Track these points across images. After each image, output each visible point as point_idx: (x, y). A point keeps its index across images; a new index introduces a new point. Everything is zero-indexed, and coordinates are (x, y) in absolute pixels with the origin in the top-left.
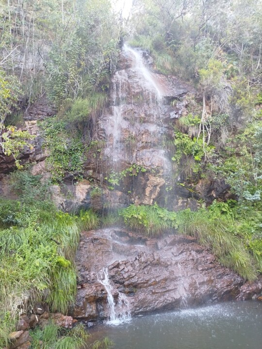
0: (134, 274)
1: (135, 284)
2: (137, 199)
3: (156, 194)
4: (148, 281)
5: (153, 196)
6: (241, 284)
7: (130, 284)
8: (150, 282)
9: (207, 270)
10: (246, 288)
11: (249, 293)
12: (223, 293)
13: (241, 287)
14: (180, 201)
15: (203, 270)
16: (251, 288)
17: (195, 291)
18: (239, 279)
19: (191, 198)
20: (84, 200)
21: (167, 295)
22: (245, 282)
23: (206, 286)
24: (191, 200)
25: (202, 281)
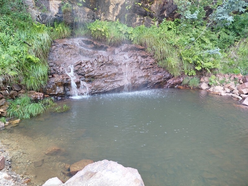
0: (92, 70)
1: (93, 76)
2: (102, 16)
3: (118, 11)
4: (102, 74)
5: (116, 14)
6: (169, 78)
7: (89, 76)
8: (103, 75)
9: (147, 69)
10: (171, 81)
11: (173, 84)
12: (155, 83)
13: (169, 80)
14: (138, 19)
15: (143, 69)
16: (175, 81)
17: (135, 82)
18: (168, 75)
19: (147, 17)
20: (58, 14)
21: (115, 83)
22: (172, 77)
23: (143, 79)
24: (147, 19)
25: (141, 75)
